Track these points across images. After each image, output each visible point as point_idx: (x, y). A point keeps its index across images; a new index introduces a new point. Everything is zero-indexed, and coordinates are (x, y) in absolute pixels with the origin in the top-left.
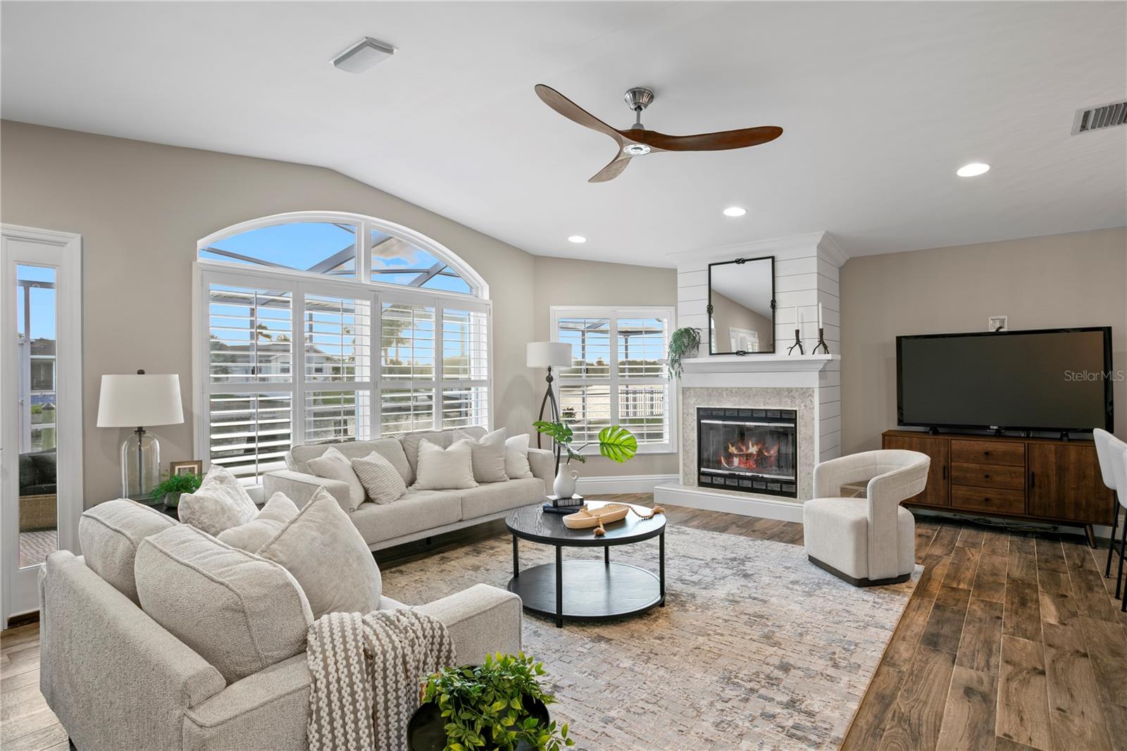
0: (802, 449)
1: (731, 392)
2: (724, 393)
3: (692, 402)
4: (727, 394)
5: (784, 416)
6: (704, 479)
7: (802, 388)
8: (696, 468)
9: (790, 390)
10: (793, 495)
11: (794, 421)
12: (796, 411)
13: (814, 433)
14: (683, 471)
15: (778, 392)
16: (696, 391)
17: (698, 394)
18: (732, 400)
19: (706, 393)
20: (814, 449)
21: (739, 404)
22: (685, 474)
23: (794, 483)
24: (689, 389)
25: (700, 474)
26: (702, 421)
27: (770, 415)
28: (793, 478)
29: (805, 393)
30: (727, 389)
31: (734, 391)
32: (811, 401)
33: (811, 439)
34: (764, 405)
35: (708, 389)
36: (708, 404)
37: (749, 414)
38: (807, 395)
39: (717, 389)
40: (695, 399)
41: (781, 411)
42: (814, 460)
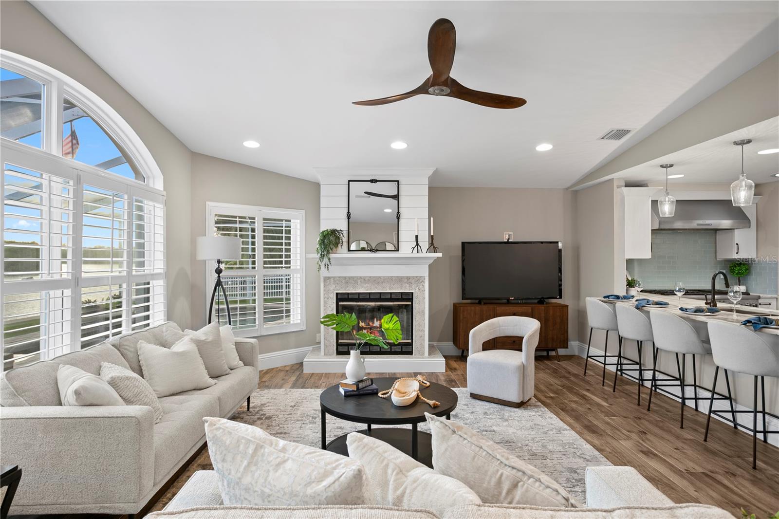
0: (417, 319)
1: (365, 280)
2: (359, 281)
3: (332, 289)
4: (361, 281)
5: (404, 297)
6: (341, 349)
7: (417, 277)
8: (335, 341)
9: (408, 278)
10: (410, 353)
11: (411, 300)
12: (412, 293)
13: (425, 308)
14: (324, 344)
15: (400, 280)
16: (336, 279)
17: (337, 282)
18: (365, 286)
19: (344, 281)
20: (425, 319)
21: (371, 289)
22: (326, 346)
23: (411, 344)
24: (329, 278)
25: (338, 345)
26: (340, 303)
27: (393, 297)
28: (410, 341)
29: (419, 280)
30: (361, 277)
31: (366, 279)
32: (423, 286)
33: (423, 312)
34: (390, 289)
35: (345, 278)
36: (345, 290)
37: (378, 297)
38: (421, 281)
39: (353, 278)
40: (335, 286)
41: (402, 293)
42: (424, 327)
